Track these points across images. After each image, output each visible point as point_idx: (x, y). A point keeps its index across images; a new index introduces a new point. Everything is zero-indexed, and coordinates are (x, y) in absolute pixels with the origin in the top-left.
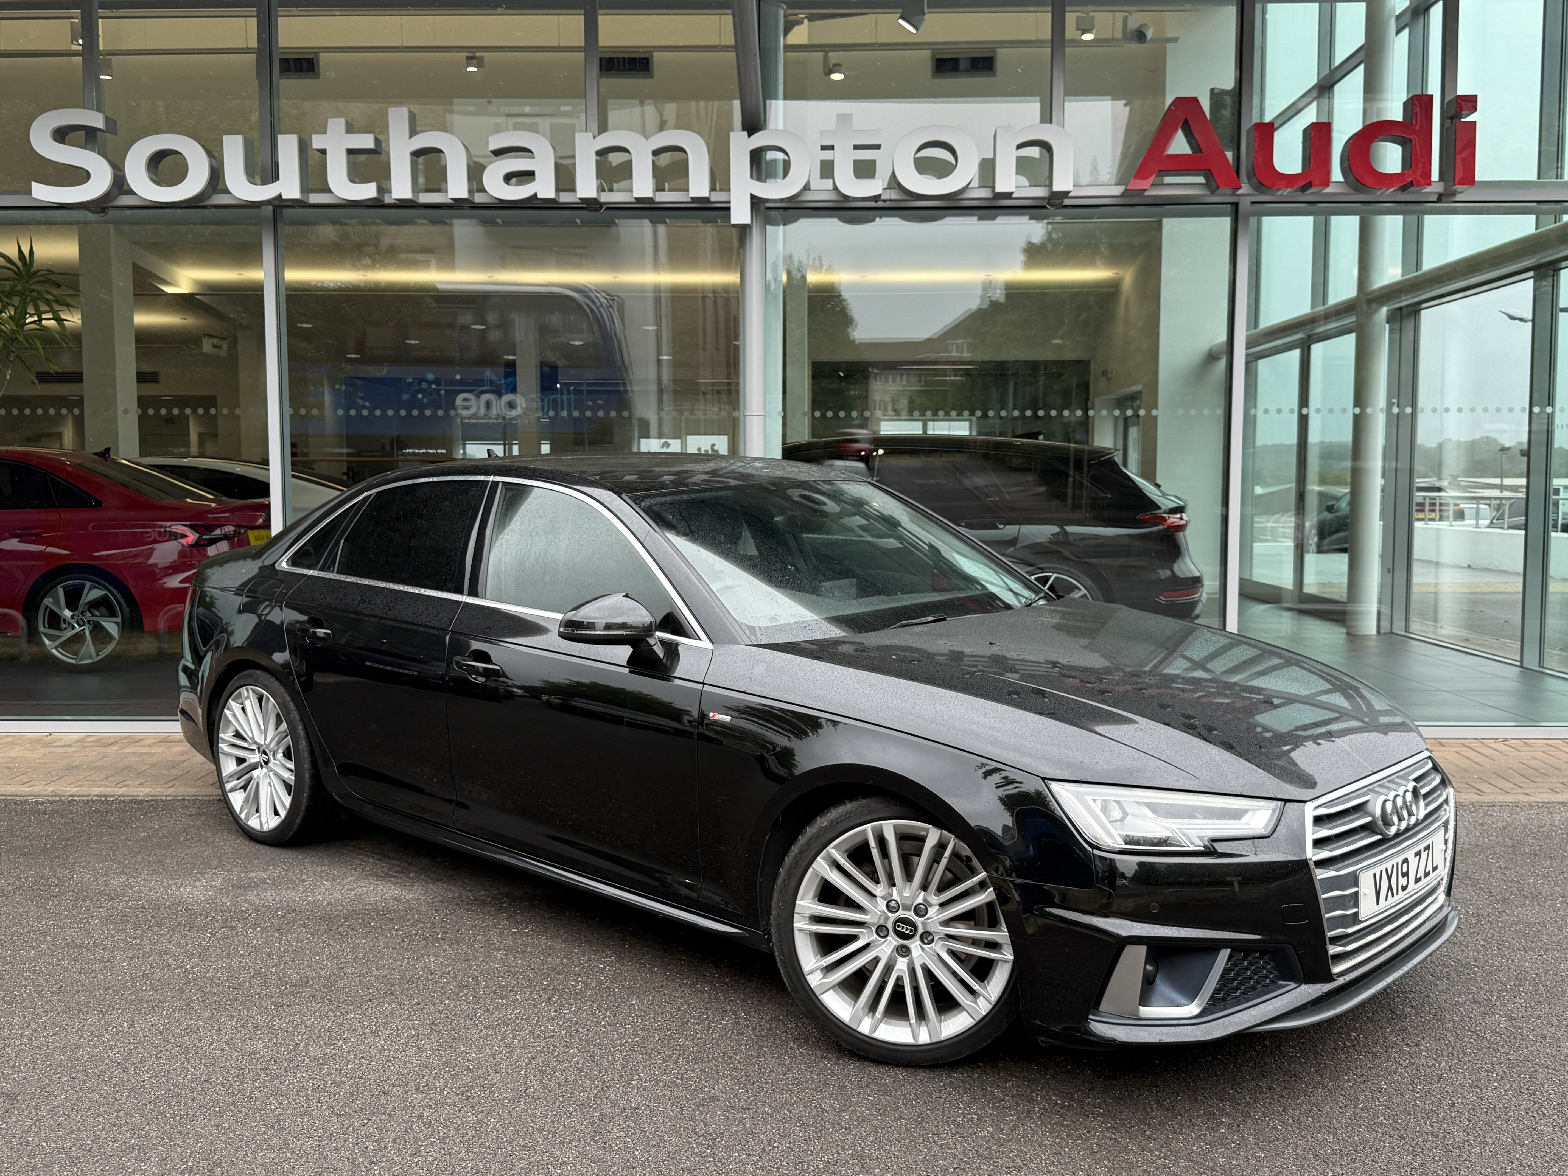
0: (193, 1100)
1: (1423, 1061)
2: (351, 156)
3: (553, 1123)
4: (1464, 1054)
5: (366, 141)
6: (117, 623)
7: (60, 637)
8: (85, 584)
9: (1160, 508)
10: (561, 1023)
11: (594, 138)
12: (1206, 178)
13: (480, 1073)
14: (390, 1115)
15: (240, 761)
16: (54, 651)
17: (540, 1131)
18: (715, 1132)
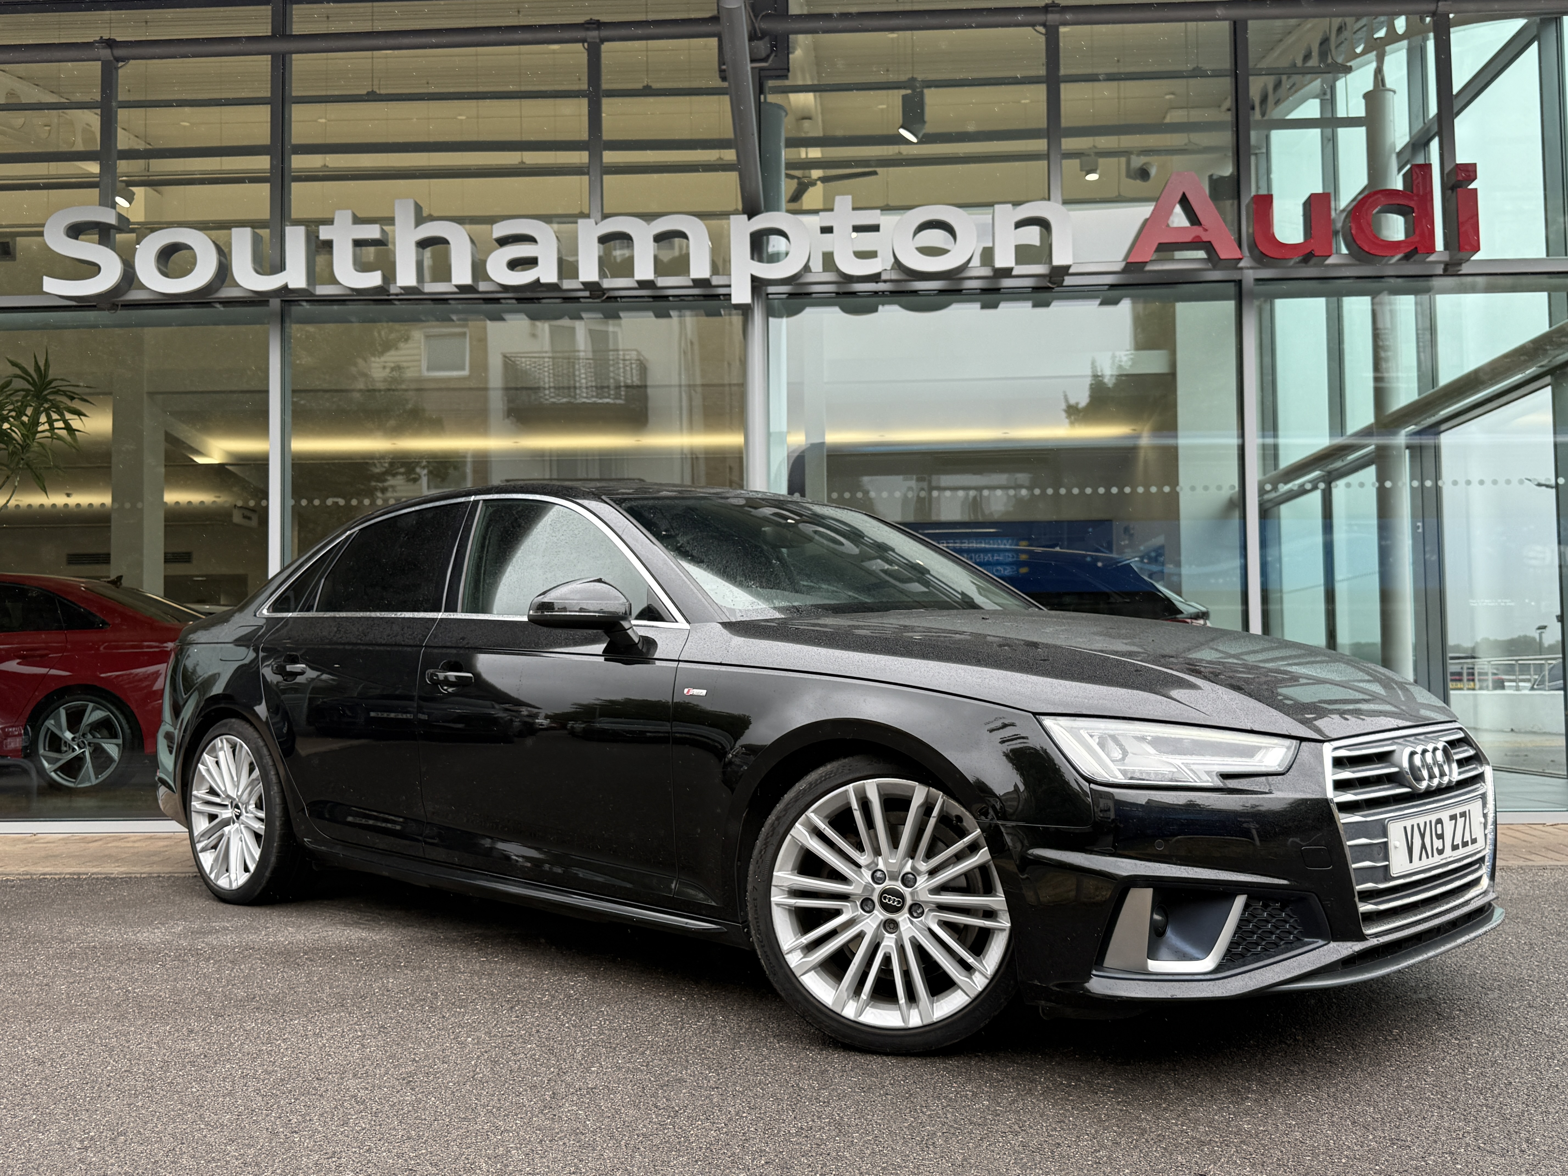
0: (108, 1086)
1: (1474, 1050)
2: (358, 249)
3: (499, 1100)
4: (1521, 1045)
5: (372, 232)
6: (118, 745)
7: (60, 759)
8: (87, 705)
9: (1181, 612)
10: (521, 1026)
11: (596, 224)
12: (1208, 253)
13: (426, 1063)
14: (321, 1096)
15: (212, 817)
16: (53, 774)
17: (484, 1106)
18: (678, 1105)
